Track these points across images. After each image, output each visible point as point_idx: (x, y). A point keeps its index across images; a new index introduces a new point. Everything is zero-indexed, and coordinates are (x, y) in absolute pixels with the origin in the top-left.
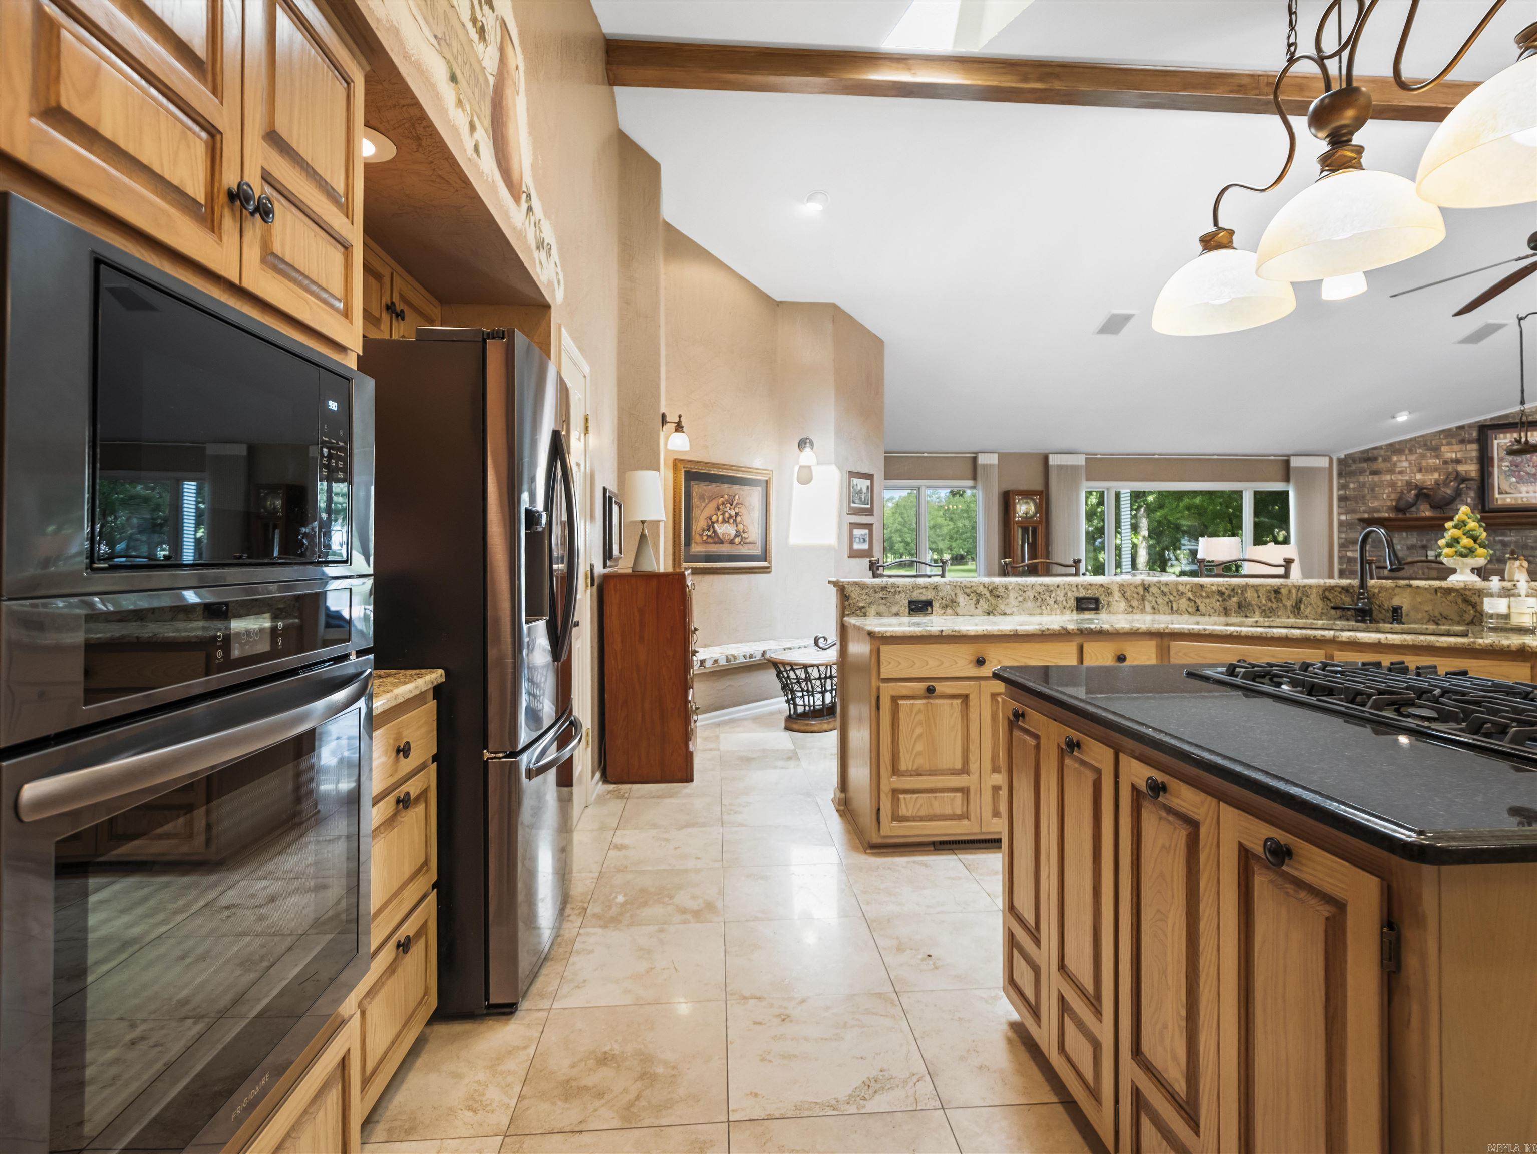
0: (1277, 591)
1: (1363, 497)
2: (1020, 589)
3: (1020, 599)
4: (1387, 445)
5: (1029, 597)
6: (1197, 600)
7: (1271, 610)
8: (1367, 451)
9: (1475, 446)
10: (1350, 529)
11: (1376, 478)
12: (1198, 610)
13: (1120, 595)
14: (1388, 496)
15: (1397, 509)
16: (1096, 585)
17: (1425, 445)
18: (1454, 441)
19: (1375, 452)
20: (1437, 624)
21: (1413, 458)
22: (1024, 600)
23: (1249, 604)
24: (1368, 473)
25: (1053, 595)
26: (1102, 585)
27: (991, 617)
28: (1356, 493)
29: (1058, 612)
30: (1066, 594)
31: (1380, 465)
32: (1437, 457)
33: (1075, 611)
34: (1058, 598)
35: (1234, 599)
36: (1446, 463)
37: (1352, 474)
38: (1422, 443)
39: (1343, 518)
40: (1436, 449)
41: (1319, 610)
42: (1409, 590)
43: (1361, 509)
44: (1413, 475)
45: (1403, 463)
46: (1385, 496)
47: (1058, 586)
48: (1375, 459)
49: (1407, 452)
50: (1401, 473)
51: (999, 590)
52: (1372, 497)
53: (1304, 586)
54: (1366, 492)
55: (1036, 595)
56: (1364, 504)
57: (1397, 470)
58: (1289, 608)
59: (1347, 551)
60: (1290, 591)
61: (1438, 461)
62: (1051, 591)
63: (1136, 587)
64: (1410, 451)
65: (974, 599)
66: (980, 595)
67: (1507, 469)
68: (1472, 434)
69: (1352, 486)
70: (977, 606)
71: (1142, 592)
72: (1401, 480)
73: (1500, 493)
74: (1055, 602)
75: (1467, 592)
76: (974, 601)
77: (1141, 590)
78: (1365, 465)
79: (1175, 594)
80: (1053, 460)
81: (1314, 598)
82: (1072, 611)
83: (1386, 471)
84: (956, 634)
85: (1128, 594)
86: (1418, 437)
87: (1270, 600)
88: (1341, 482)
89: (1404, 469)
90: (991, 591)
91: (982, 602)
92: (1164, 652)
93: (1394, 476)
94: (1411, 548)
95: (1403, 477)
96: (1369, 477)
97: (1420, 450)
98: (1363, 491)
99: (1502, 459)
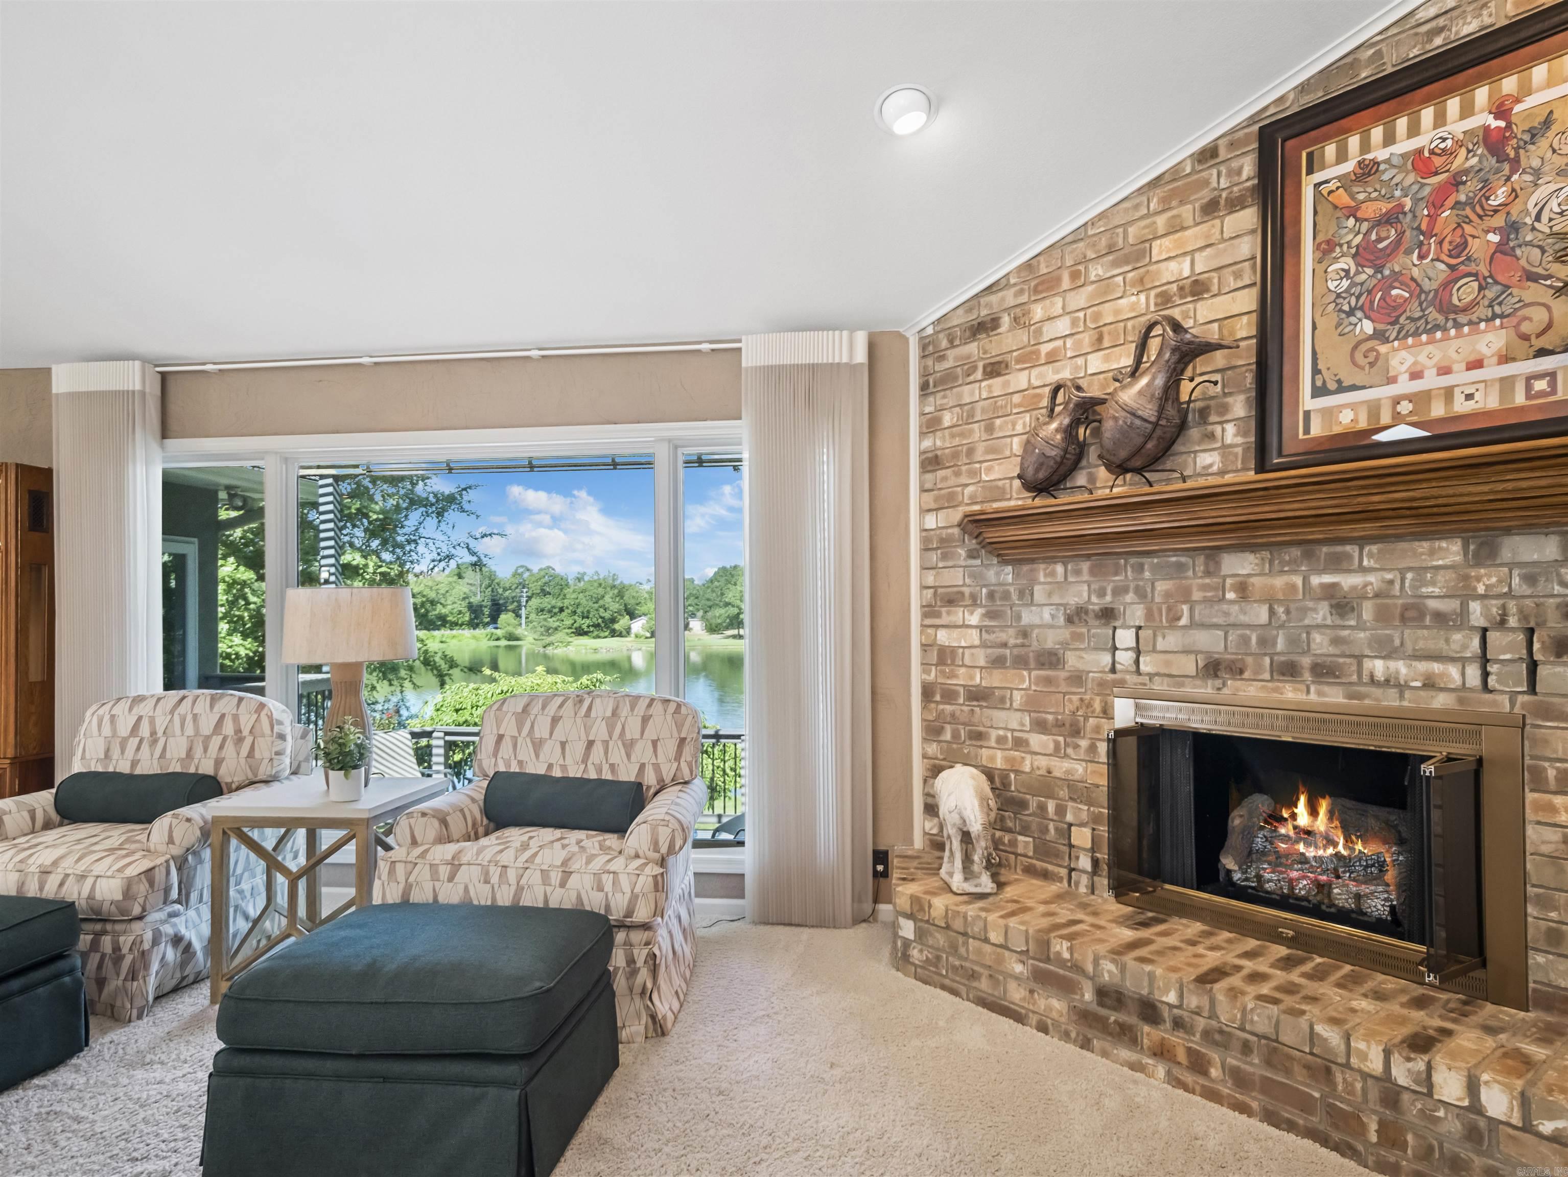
1: (970, 452)
4: (1020, 269)
8: (974, 301)
9: (1249, 217)
10: (945, 557)
11: (997, 385)
17: (1111, 244)
18: (1187, 212)
19: (994, 299)
21: (1079, 299)
24: (979, 375)
28: (957, 441)
36: (1160, 300)
37: (948, 380)
38: (1104, 242)
39: (931, 522)
40: (1137, 253)
43: (968, 490)
44: (1080, 361)
46: (1013, 442)
48: (994, 323)
50: (1051, 358)
52: (987, 450)
54: (976, 435)
56: (973, 473)
57: (1045, 349)
59: (937, 627)
61: (1142, 297)
64: (1075, 275)
67: (1345, 283)
68: (1239, 172)
69: (947, 419)
72: (1041, 380)
73: (1319, 391)
78: (972, 348)
83: (1018, 361)
86: (1092, 222)
88: (928, 409)
89: (1059, 342)
93: (1035, 372)
94: (1076, 616)
95: (1057, 372)
96: (984, 384)
97: (1096, 271)
98: (971, 431)
99: (1327, 249)
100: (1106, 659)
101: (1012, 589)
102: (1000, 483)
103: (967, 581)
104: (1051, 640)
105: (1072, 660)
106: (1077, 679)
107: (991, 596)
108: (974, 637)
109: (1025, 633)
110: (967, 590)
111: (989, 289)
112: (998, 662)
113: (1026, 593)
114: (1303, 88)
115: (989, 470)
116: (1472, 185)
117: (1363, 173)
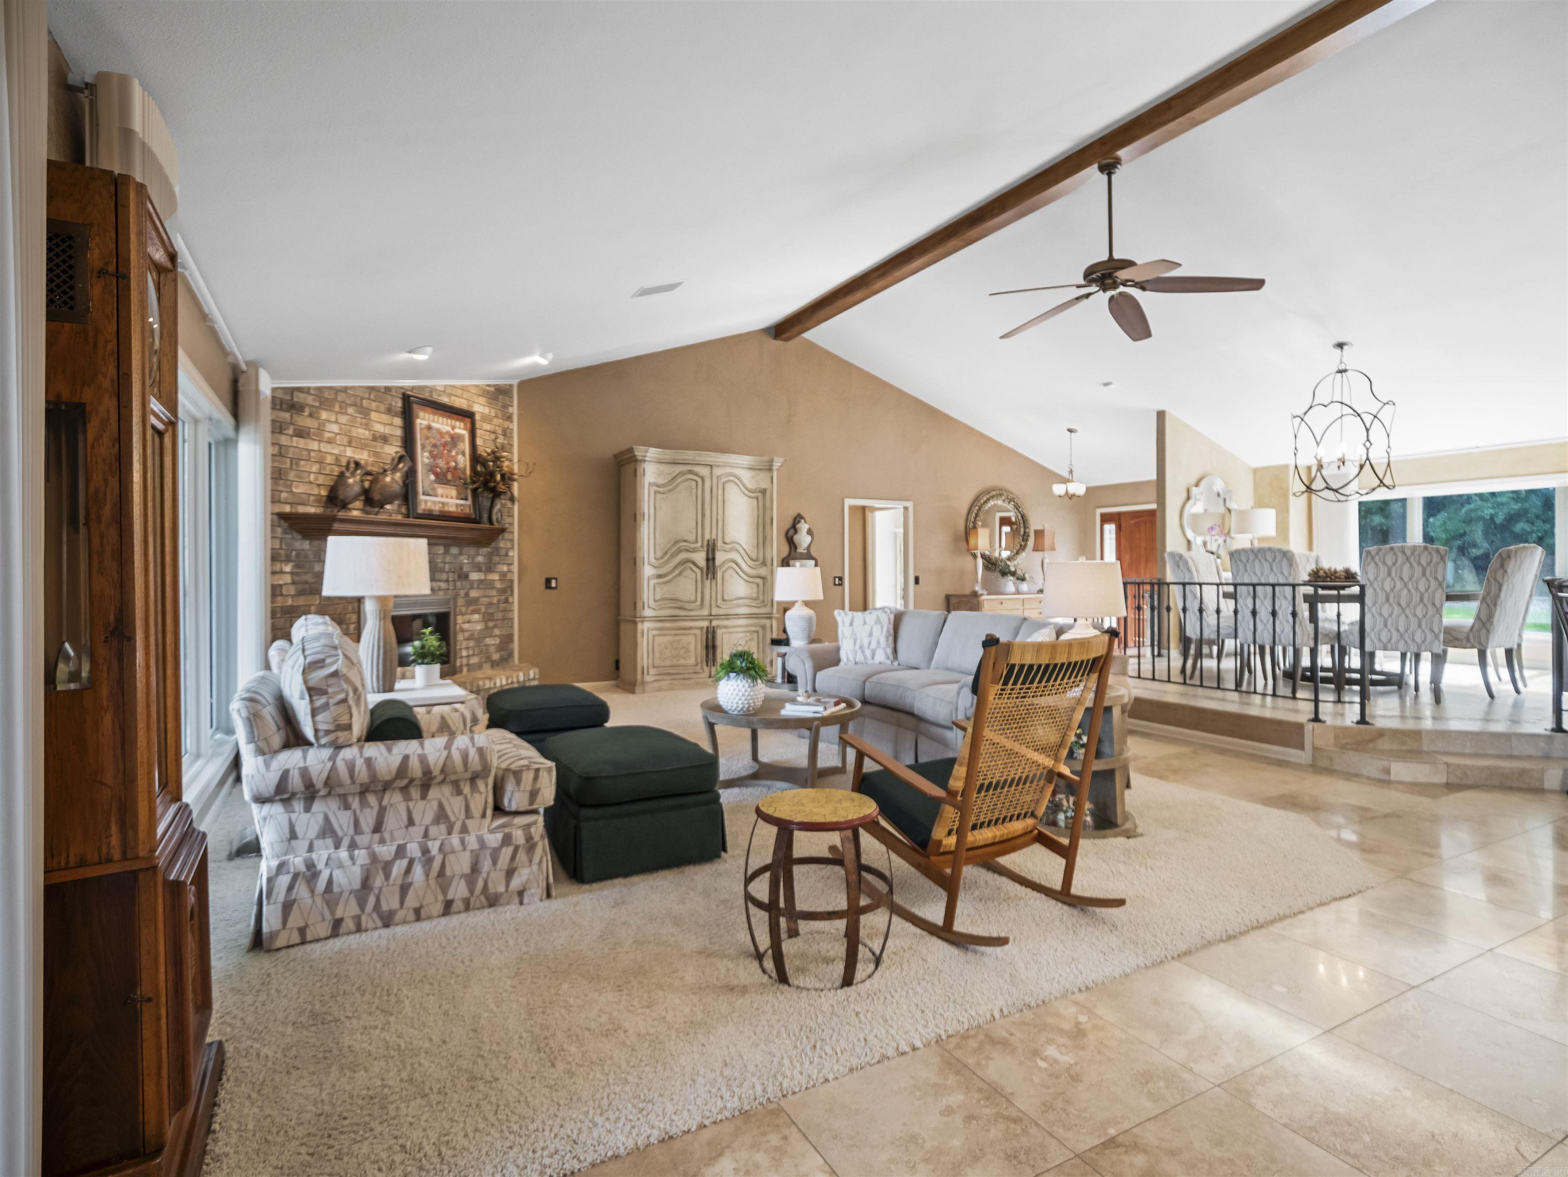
1: (286, 474)
4: (316, 389)
8: (292, 391)
9: (398, 421)
11: (301, 443)
14: (316, 479)
15: (332, 501)
17: (355, 403)
18: (382, 408)
19: (302, 395)
21: (343, 419)
24: (290, 432)
31: (304, 421)
32: (367, 427)
36: (374, 438)
38: (352, 399)
40: (365, 412)
43: (282, 495)
44: (342, 448)
45: (333, 424)
46: (312, 477)
48: (300, 408)
49: (337, 408)
50: (329, 441)
52: (297, 476)
54: (288, 465)
56: (285, 486)
57: (327, 435)
61: (367, 433)
64: (341, 407)
68: (396, 403)
72: (329, 453)
73: (424, 494)
78: (286, 415)
83: (315, 434)
86: (350, 388)
89: (333, 435)
93: (322, 445)
95: (332, 448)
96: (294, 438)
97: (350, 410)
98: (285, 463)
99: (423, 447)
101: (310, 553)
102: (303, 496)
103: (284, 547)
107: (298, 555)
108: (289, 579)
110: (283, 552)
111: (299, 389)
112: (304, 592)
113: (317, 556)
114: (413, 388)
115: (297, 487)
116: (448, 447)
117: (429, 428)
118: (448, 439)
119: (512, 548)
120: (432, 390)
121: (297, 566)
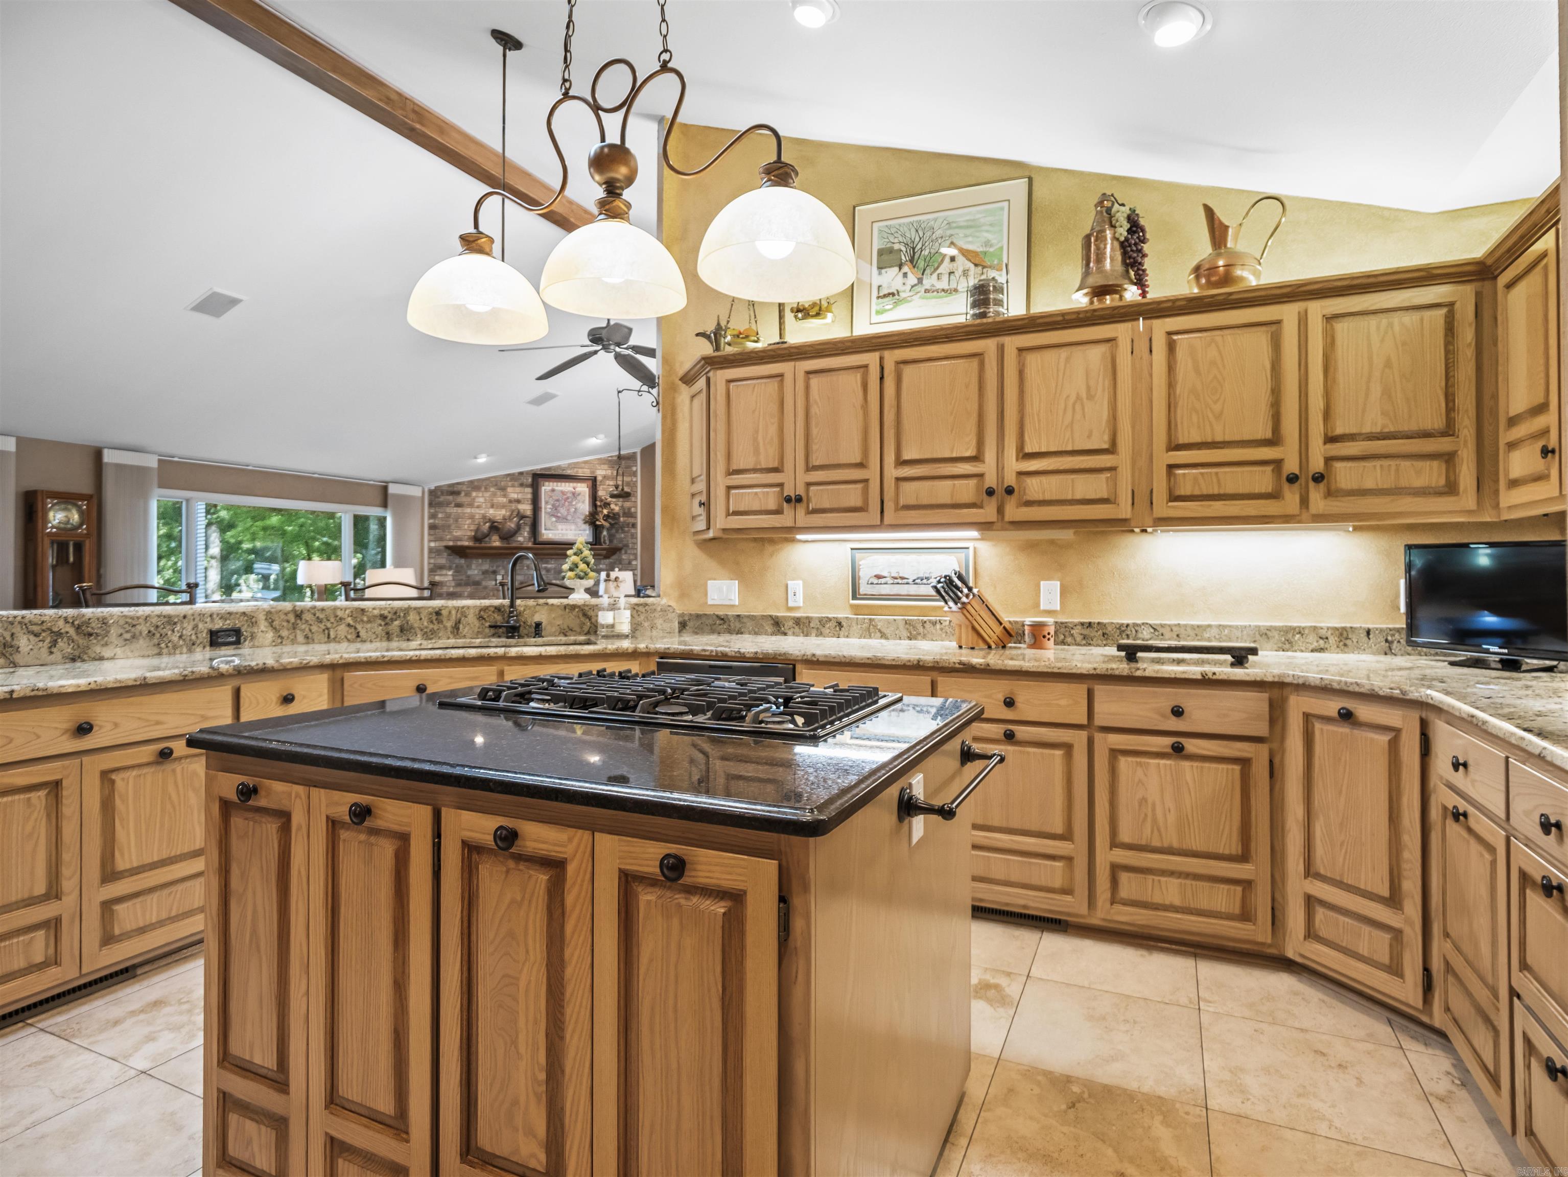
0: (438, 613)
1: (449, 526)
2: (127, 623)
3: (128, 636)
4: (468, 482)
5: (141, 633)
6: (359, 627)
7: (433, 632)
9: (529, 490)
10: (438, 555)
11: (459, 510)
12: (358, 636)
13: (266, 624)
14: (468, 527)
15: (477, 538)
16: (237, 613)
17: (496, 485)
18: (516, 484)
19: (460, 486)
20: (566, 635)
21: (487, 494)
22: (134, 637)
23: (412, 628)
24: (452, 505)
25: (178, 628)
26: (244, 614)
27: (78, 664)
28: (443, 523)
29: (185, 650)
30: (196, 627)
31: (462, 499)
32: (505, 496)
33: (208, 648)
34: (184, 632)
35: (397, 623)
36: (510, 501)
37: (440, 505)
38: (494, 483)
39: (433, 544)
40: (503, 489)
41: (476, 630)
42: (546, 607)
43: (447, 538)
44: (487, 510)
45: (480, 498)
46: (466, 527)
47: (185, 617)
48: (458, 493)
49: (483, 489)
50: (478, 507)
51: (93, 625)
52: (456, 527)
53: (463, 607)
54: (451, 522)
55: (152, 629)
56: (450, 533)
57: (476, 504)
58: (449, 629)
60: (450, 612)
61: (505, 500)
62: (175, 623)
63: (286, 614)
64: (486, 488)
65: (48, 640)
66: (59, 634)
67: (549, 510)
68: (528, 480)
69: (440, 515)
70: (54, 650)
71: (292, 620)
72: (478, 513)
73: (545, 530)
74: (180, 637)
75: (586, 608)
76: (47, 644)
77: (292, 618)
78: (450, 498)
79: (332, 620)
80: (109, 457)
81: (471, 618)
82: (204, 647)
83: (467, 505)
84: (40, 693)
85: (276, 623)
86: (492, 477)
87: (432, 622)
88: (431, 511)
89: (481, 504)
90: (78, 628)
91: (61, 644)
92: (337, 688)
93: (472, 510)
94: (485, 573)
95: (480, 511)
96: (454, 508)
97: (492, 489)
98: (449, 521)
99: (547, 503)
100: (494, 583)
101: (464, 565)
102: (462, 538)
103: (447, 562)
104: (477, 578)
105: (484, 583)
106: (486, 588)
107: (457, 567)
108: (450, 578)
109: (469, 577)
110: (446, 565)
111: (458, 484)
112: (459, 585)
113: (469, 567)
114: (541, 469)
115: (459, 533)
116: (570, 500)
117: (553, 490)
118: (569, 495)
119: (636, 559)
120: (559, 467)
121: (456, 572)
